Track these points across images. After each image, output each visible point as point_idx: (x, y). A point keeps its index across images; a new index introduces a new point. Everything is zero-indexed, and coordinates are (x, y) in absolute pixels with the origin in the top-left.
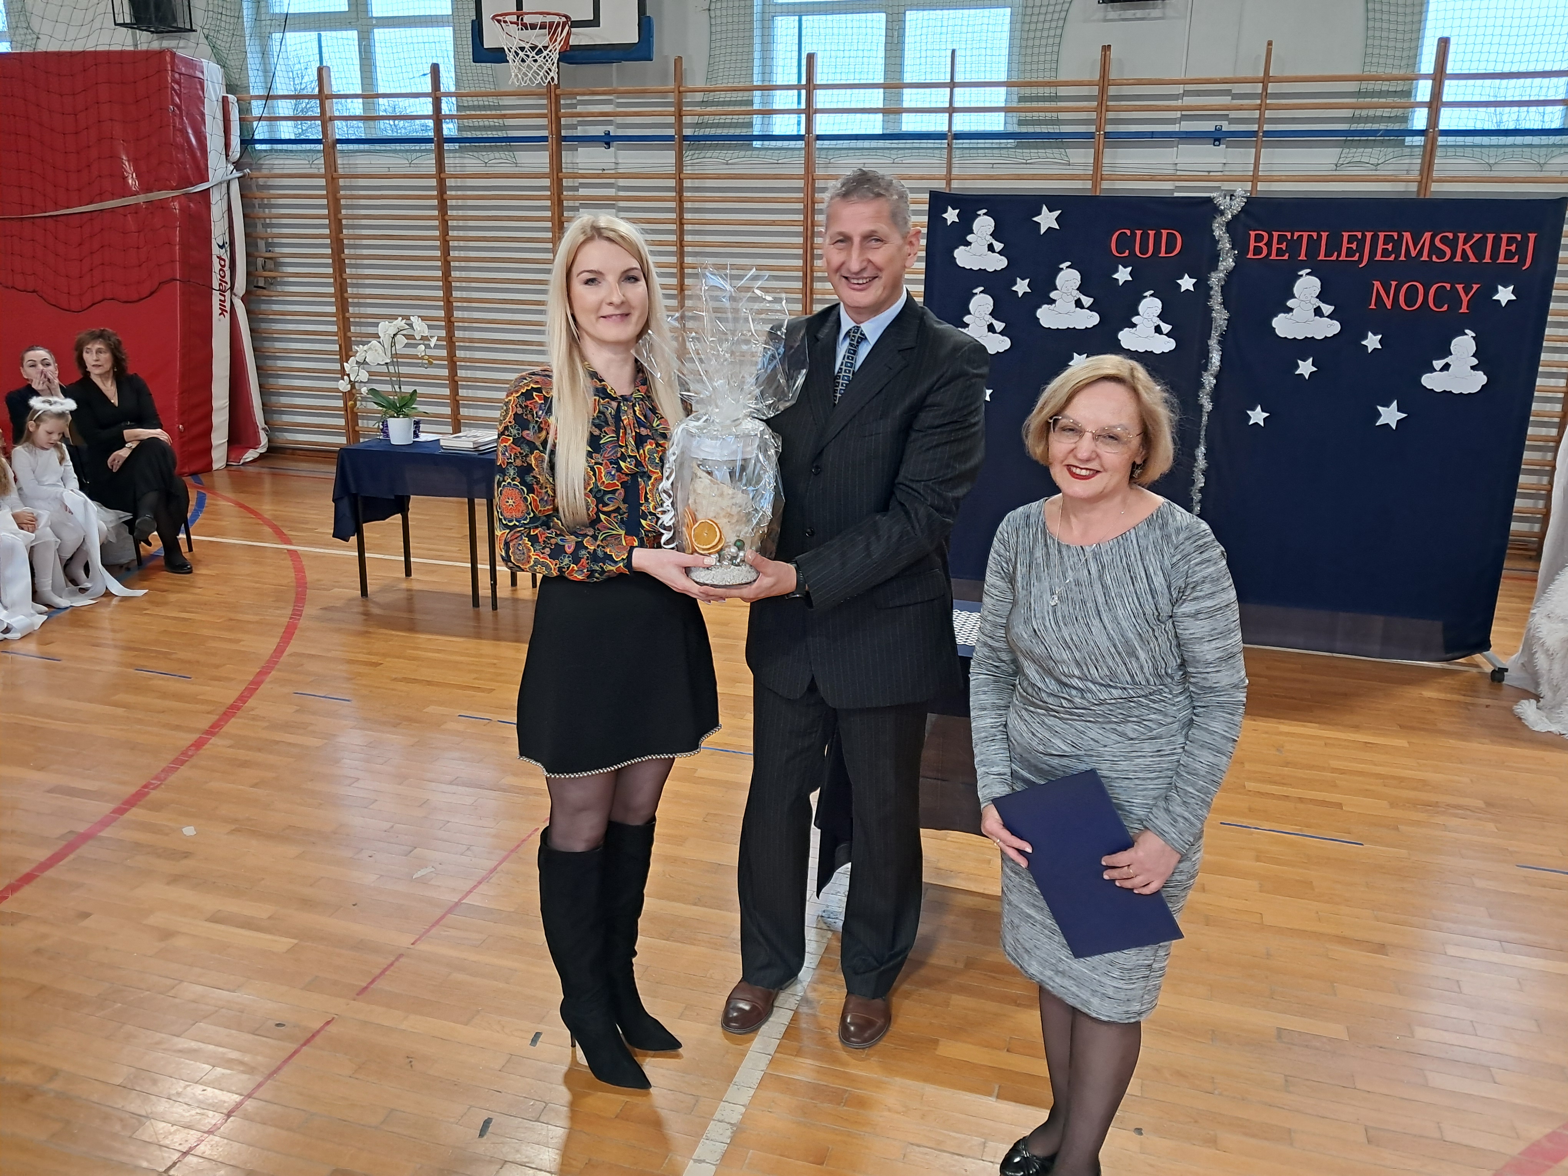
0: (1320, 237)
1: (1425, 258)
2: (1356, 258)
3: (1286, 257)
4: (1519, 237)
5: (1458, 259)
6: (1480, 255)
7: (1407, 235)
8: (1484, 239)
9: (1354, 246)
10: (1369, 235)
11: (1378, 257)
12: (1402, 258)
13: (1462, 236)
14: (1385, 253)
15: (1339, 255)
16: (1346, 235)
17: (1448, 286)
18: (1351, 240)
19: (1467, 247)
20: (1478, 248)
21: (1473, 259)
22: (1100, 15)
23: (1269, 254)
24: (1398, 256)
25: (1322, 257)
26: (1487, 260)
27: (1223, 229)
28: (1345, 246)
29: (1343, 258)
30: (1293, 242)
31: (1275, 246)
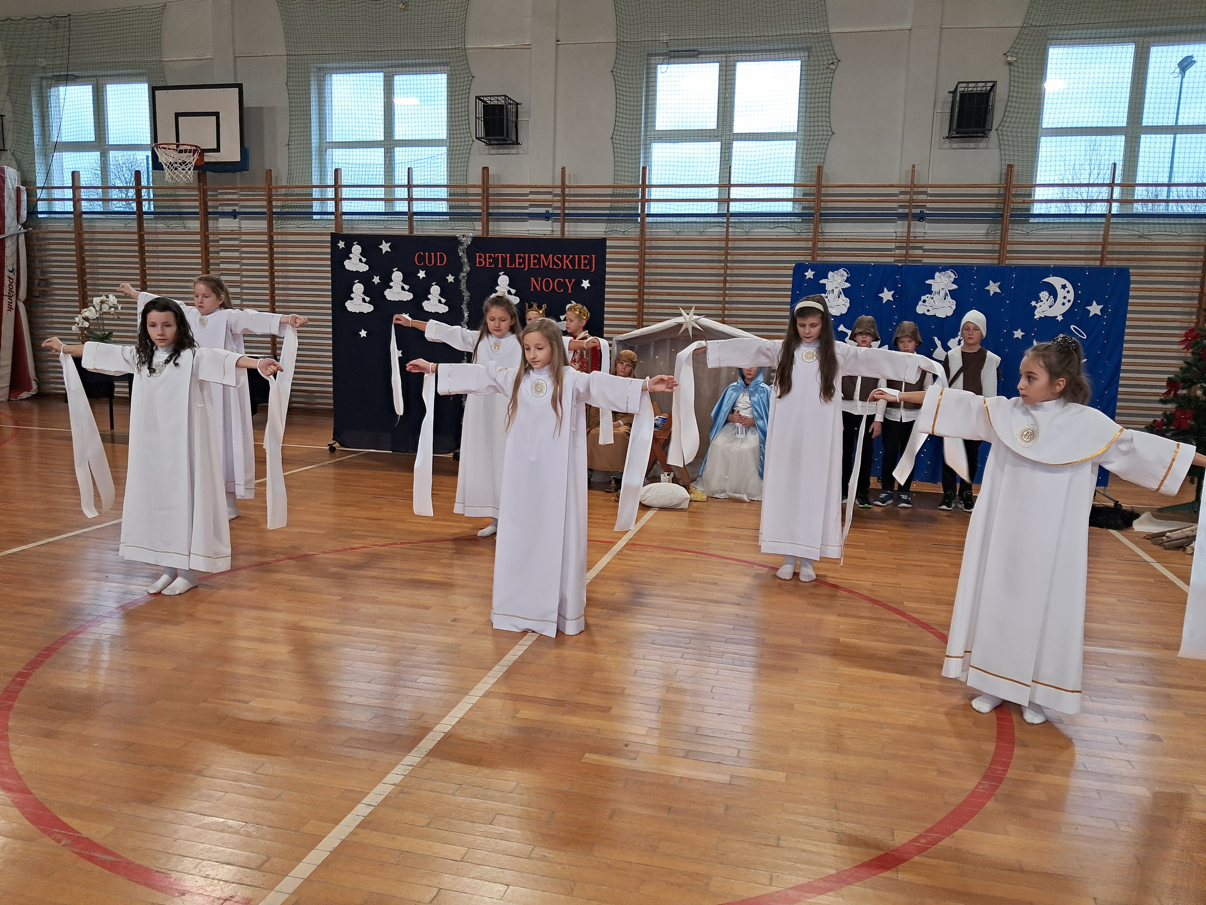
0: (506, 256)
1: (551, 267)
2: (522, 266)
3: (493, 266)
4: (588, 256)
5: (565, 267)
6: (573, 266)
7: (542, 255)
8: (574, 257)
9: (521, 261)
10: (527, 255)
11: (532, 266)
12: (542, 267)
13: (565, 256)
14: (535, 264)
15: (515, 266)
16: (517, 255)
17: (562, 280)
18: (520, 257)
19: (568, 261)
20: (572, 262)
21: (571, 267)
22: (486, 152)
23: (485, 265)
24: (540, 266)
25: (508, 266)
26: (577, 267)
27: (463, 252)
28: (517, 260)
29: (517, 266)
30: (496, 260)
31: (488, 260)
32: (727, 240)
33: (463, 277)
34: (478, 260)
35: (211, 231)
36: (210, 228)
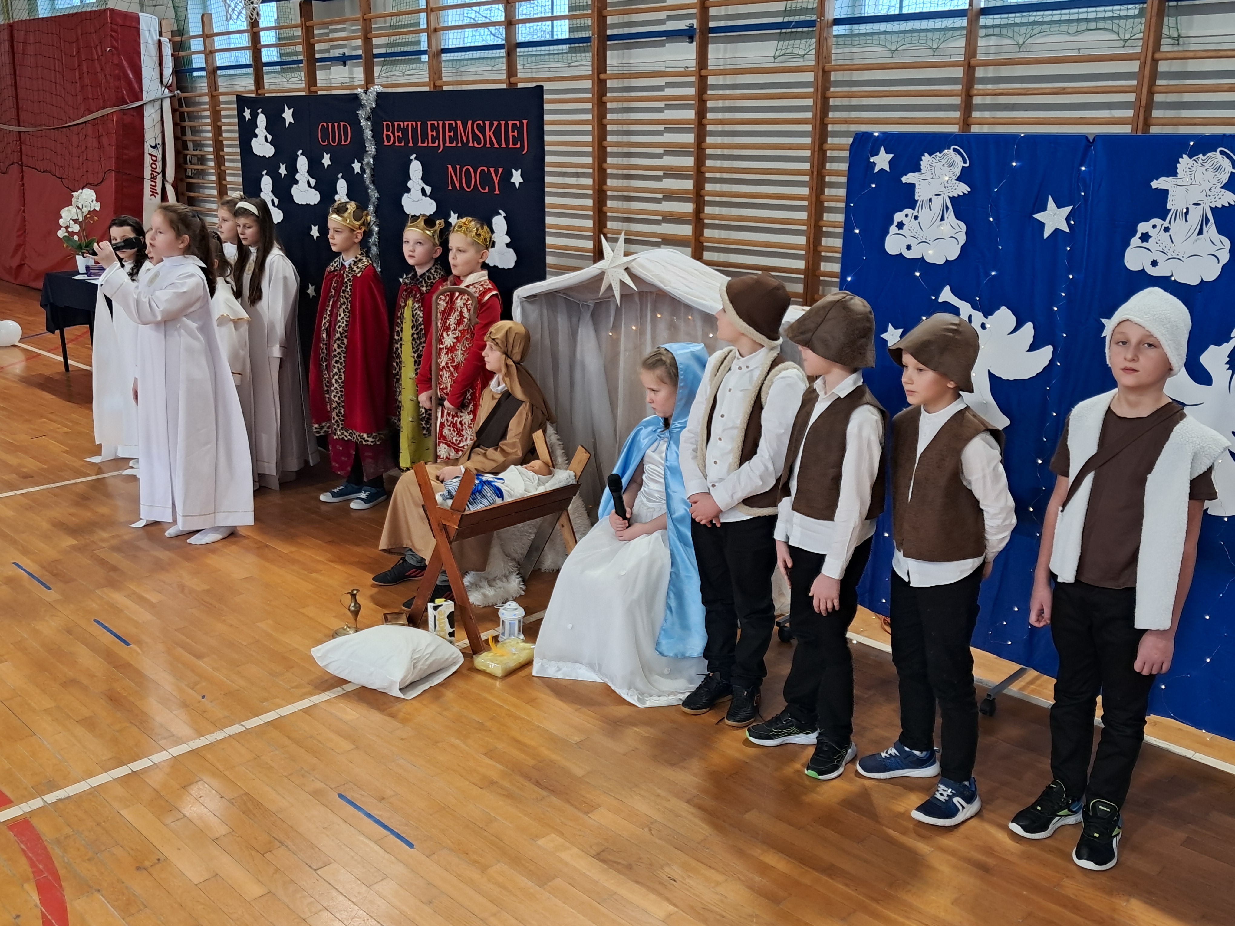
0: (417, 126)
1: (471, 144)
2: (436, 144)
3: (403, 144)
4: (518, 123)
5: (488, 145)
6: (500, 143)
7: (459, 123)
8: (499, 124)
9: (434, 133)
10: (441, 123)
11: (448, 144)
12: (460, 144)
13: (487, 123)
14: (451, 139)
15: (428, 143)
16: (429, 123)
17: (486, 169)
18: (432, 128)
19: (491, 133)
20: (496, 135)
21: (496, 146)
23: (394, 142)
24: (457, 143)
25: (420, 144)
26: (504, 146)
27: (366, 120)
28: (430, 133)
29: (430, 144)
30: (405, 131)
31: (396, 134)
33: (368, 163)
34: (385, 133)
35: (318, 85)
36: (318, 81)
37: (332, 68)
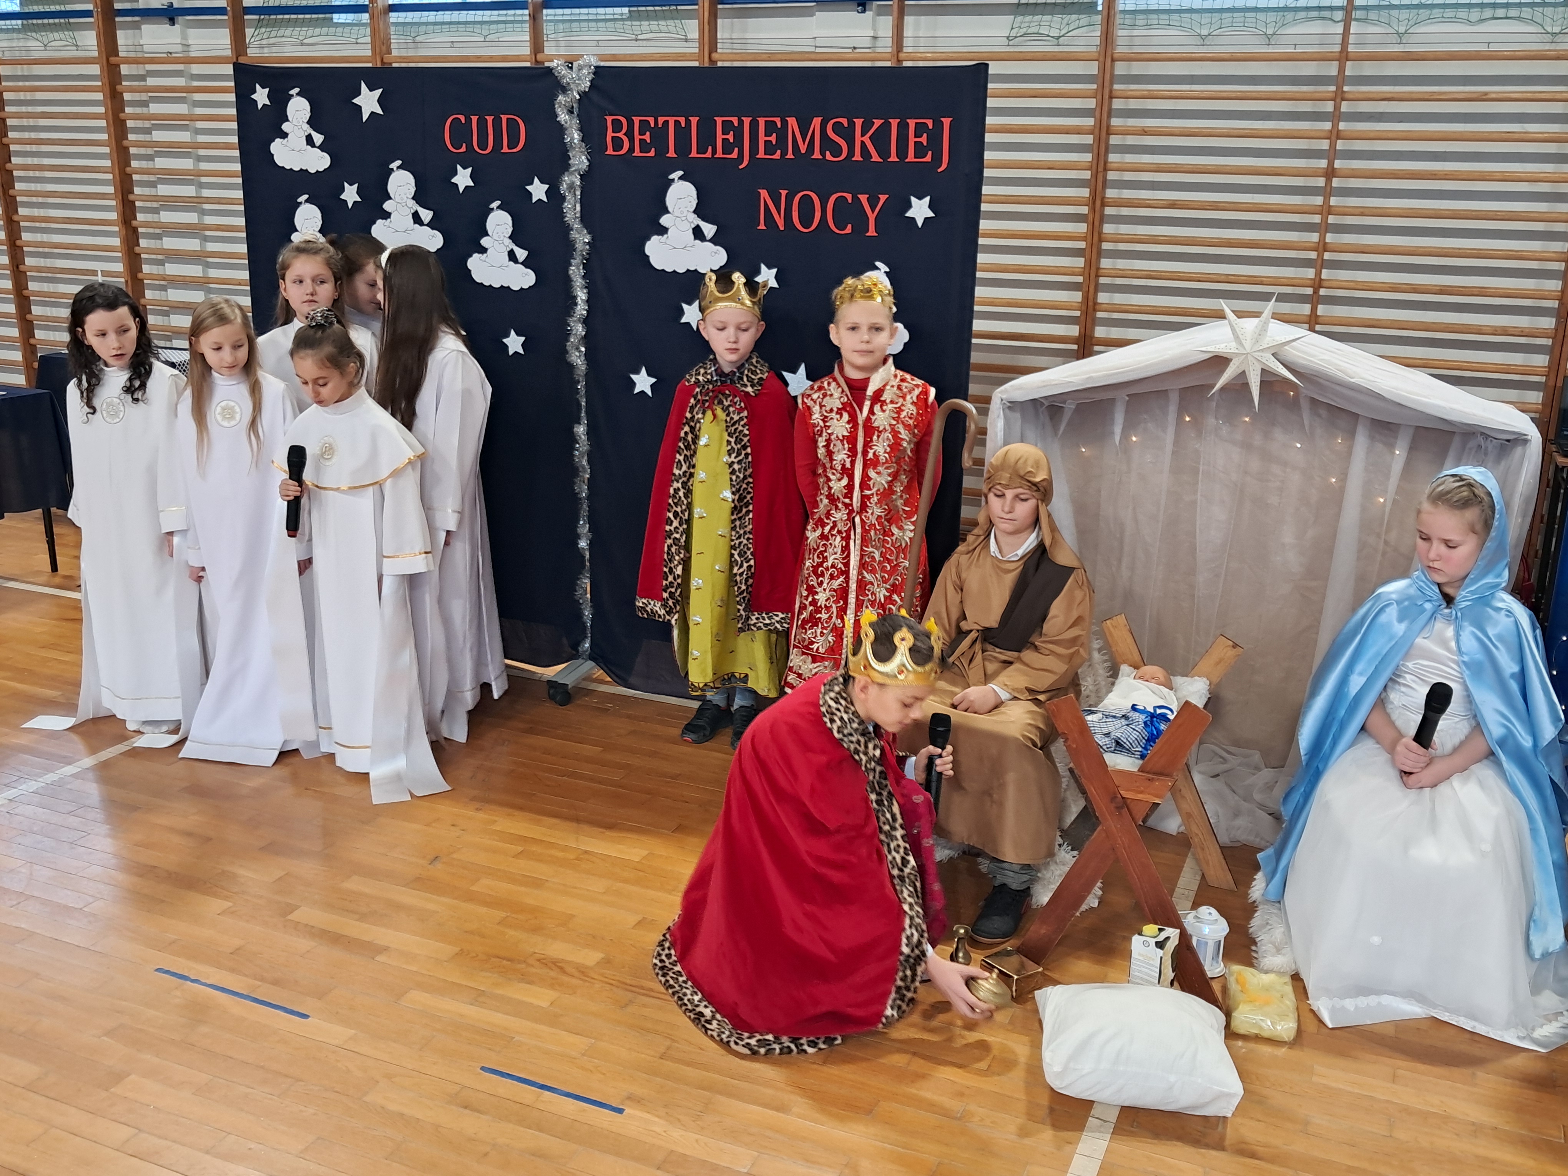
0: (689, 124)
1: (817, 155)
2: (735, 155)
3: (652, 153)
4: (930, 123)
5: (857, 157)
6: (884, 152)
7: (792, 121)
8: (887, 126)
9: (730, 137)
10: (747, 121)
11: (761, 155)
12: (790, 156)
13: (858, 122)
14: (769, 148)
15: (714, 152)
16: (719, 120)
17: (849, 197)
18: (727, 127)
19: (866, 139)
20: (881, 140)
21: (876, 158)
23: (631, 150)
24: (784, 153)
25: (695, 154)
26: (894, 158)
27: (571, 112)
28: (720, 137)
29: (719, 154)
30: (660, 135)
31: (637, 137)
32: (1344, 57)
33: (570, 184)
34: (610, 134)
35: (121, 54)
36: (120, 48)
37: (143, 27)
